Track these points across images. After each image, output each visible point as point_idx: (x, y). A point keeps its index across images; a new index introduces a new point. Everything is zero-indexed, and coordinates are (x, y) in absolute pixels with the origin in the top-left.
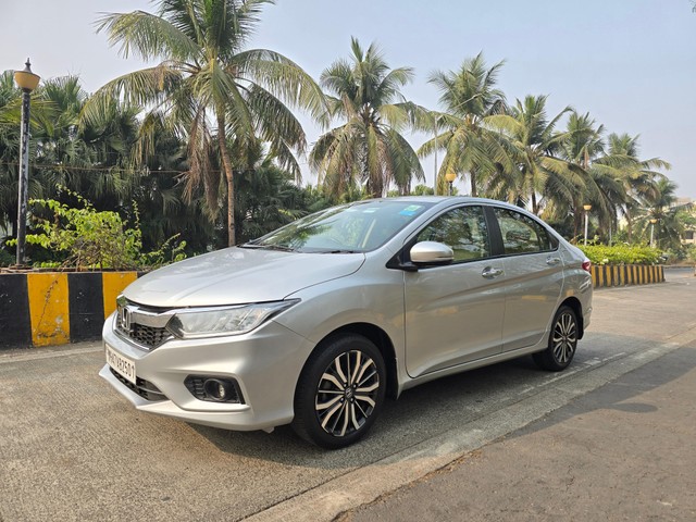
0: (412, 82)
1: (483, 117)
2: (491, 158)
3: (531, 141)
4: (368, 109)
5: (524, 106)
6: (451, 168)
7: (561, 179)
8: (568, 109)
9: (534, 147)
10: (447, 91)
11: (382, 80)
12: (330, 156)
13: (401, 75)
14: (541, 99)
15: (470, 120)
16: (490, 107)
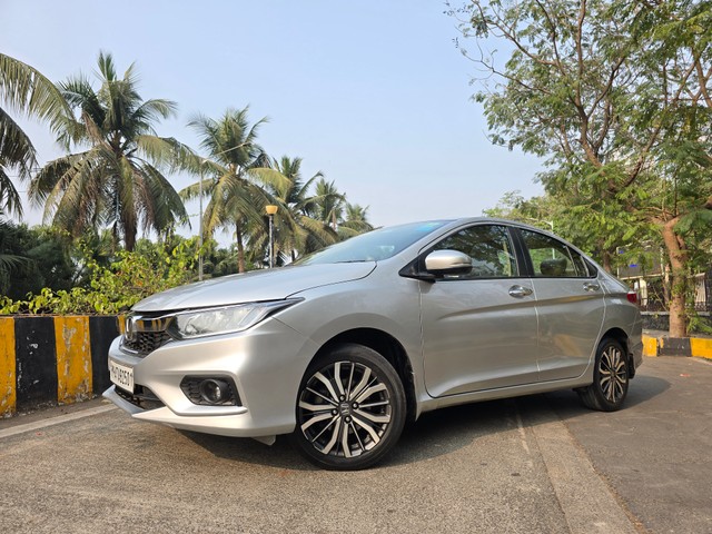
0: (175, 116)
1: (247, 169)
2: (259, 211)
3: (289, 200)
4: (118, 137)
5: (280, 165)
6: (216, 217)
7: (317, 238)
8: (319, 174)
9: (291, 205)
10: (208, 136)
11: (136, 109)
12: (62, 187)
13: (161, 107)
14: (297, 162)
15: (235, 170)
16: (254, 160)
